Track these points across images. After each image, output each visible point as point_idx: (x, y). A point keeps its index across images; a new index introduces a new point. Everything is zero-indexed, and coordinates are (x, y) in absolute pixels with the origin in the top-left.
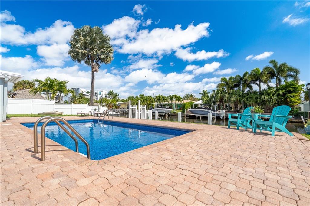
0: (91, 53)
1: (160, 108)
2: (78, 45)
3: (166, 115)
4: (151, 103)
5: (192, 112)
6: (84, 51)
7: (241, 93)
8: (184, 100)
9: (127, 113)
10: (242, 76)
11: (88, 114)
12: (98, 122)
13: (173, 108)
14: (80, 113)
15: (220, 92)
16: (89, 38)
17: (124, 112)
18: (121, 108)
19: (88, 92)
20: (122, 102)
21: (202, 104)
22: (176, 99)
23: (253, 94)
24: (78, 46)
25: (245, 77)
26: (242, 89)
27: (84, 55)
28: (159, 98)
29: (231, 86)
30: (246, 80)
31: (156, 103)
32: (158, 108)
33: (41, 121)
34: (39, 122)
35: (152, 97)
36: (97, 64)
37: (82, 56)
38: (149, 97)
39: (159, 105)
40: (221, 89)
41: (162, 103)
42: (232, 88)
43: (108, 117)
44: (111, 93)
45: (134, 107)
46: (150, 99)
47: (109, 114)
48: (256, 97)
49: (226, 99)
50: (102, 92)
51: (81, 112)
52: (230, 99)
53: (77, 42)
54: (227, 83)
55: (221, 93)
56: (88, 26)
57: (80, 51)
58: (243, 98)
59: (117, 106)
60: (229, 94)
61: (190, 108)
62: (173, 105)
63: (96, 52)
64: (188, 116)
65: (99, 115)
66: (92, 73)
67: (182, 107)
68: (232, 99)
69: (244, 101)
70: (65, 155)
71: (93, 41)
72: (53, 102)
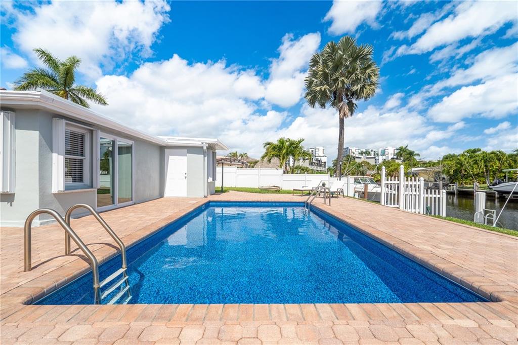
2: (315, 80)
6: (325, 87)
16: (329, 63)
19: (362, 151)
20: (427, 167)
36: (351, 102)
37: (321, 96)
38: (492, 153)
44: (402, 152)
50: (386, 151)
51: (302, 189)
57: (318, 89)
63: (343, 82)
71: (338, 66)
72: (281, 171)
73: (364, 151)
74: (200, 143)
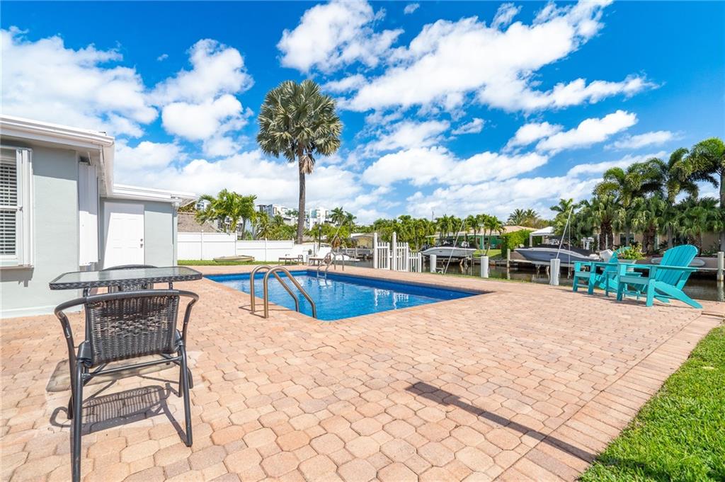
0: (299, 137)
1: (446, 245)
2: (273, 123)
3: (461, 263)
4: (425, 235)
5: (525, 255)
6: (286, 135)
7: (663, 205)
8: (506, 227)
9: (371, 258)
10: (666, 162)
11: (297, 260)
12: (316, 276)
13: (478, 246)
14: (283, 259)
15: (601, 204)
16: (293, 107)
17: (365, 255)
18: (359, 247)
19: (289, 211)
20: (362, 232)
21: (553, 235)
22: (486, 225)
23: (700, 208)
24: (274, 125)
25: (676, 164)
26: (666, 194)
27: (285, 142)
28: (444, 223)
29: (634, 188)
30: (679, 170)
31: (437, 235)
32: (443, 246)
33: (259, 271)
34: (256, 273)
35: (430, 220)
36: (310, 156)
37: (281, 144)
38: (421, 220)
39: (445, 239)
40: (605, 198)
41: (451, 234)
42: (635, 194)
43: (333, 266)
44: (337, 214)
45: (385, 247)
46: (425, 227)
47: (337, 259)
48: (709, 215)
49: (618, 224)
50: (317, 212)
51: (285, 257)
52: (629, 224)
53: (271, 118)
54: (622, 181)
55: (605, 208)
56: (291, 82)
57: (278, 134)
58: (667, 219)
59: (350, 242)
60: (627, 209)
61: (522, 245)
62: (479, 240)
63: (308, 134)
64: (516, 264)
65: (316, 262)
66: (300, 177)
67: (502, 243)
68: (637, 223)
69: (671, 227)
70: (288, 315)
71: (301, 113)
72: (234, 236)
73: (292, 211)
74: (170, 197)
